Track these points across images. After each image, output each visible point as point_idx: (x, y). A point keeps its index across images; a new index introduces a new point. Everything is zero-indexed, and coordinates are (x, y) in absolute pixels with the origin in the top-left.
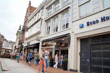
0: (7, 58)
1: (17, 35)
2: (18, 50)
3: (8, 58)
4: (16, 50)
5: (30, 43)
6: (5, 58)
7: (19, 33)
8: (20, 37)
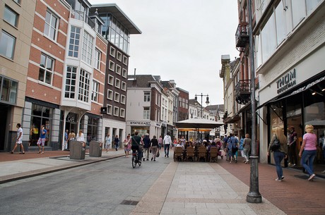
0: (197, 161)
1: (222, 75)
2: (237, 127)
3: (202, 160)
4: (229, 125)
5: (294, 75)
6: (190, 160)
7: (228, 64)
8: (236, 75)
